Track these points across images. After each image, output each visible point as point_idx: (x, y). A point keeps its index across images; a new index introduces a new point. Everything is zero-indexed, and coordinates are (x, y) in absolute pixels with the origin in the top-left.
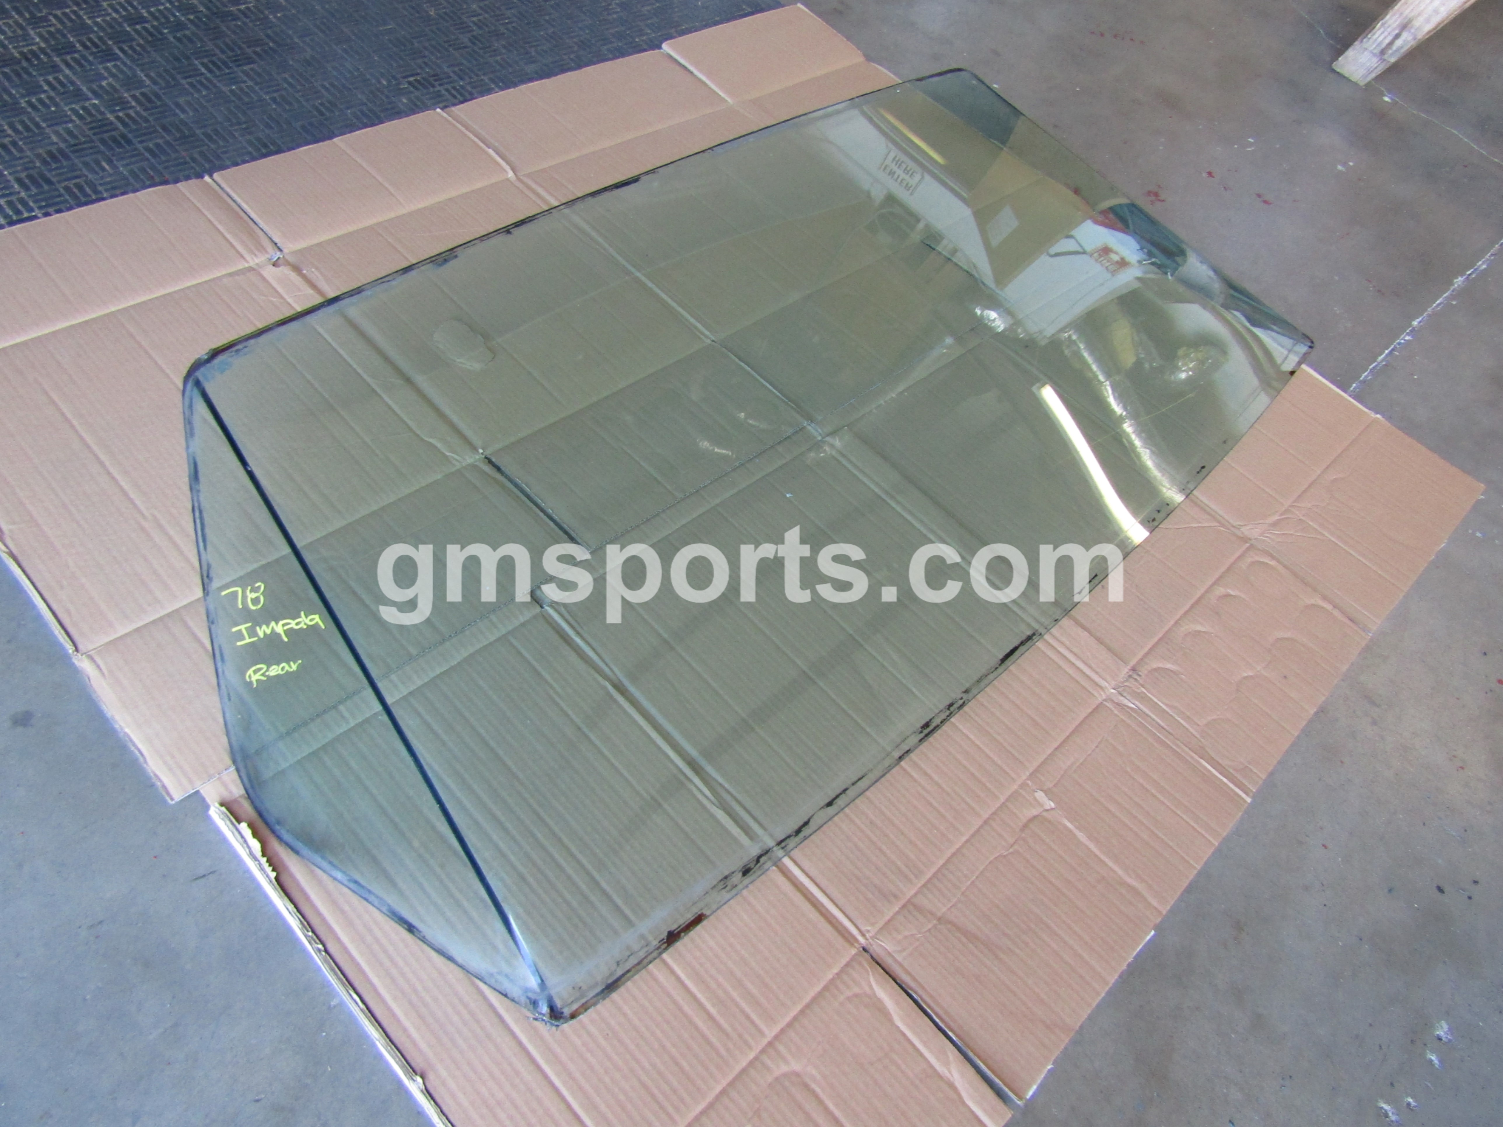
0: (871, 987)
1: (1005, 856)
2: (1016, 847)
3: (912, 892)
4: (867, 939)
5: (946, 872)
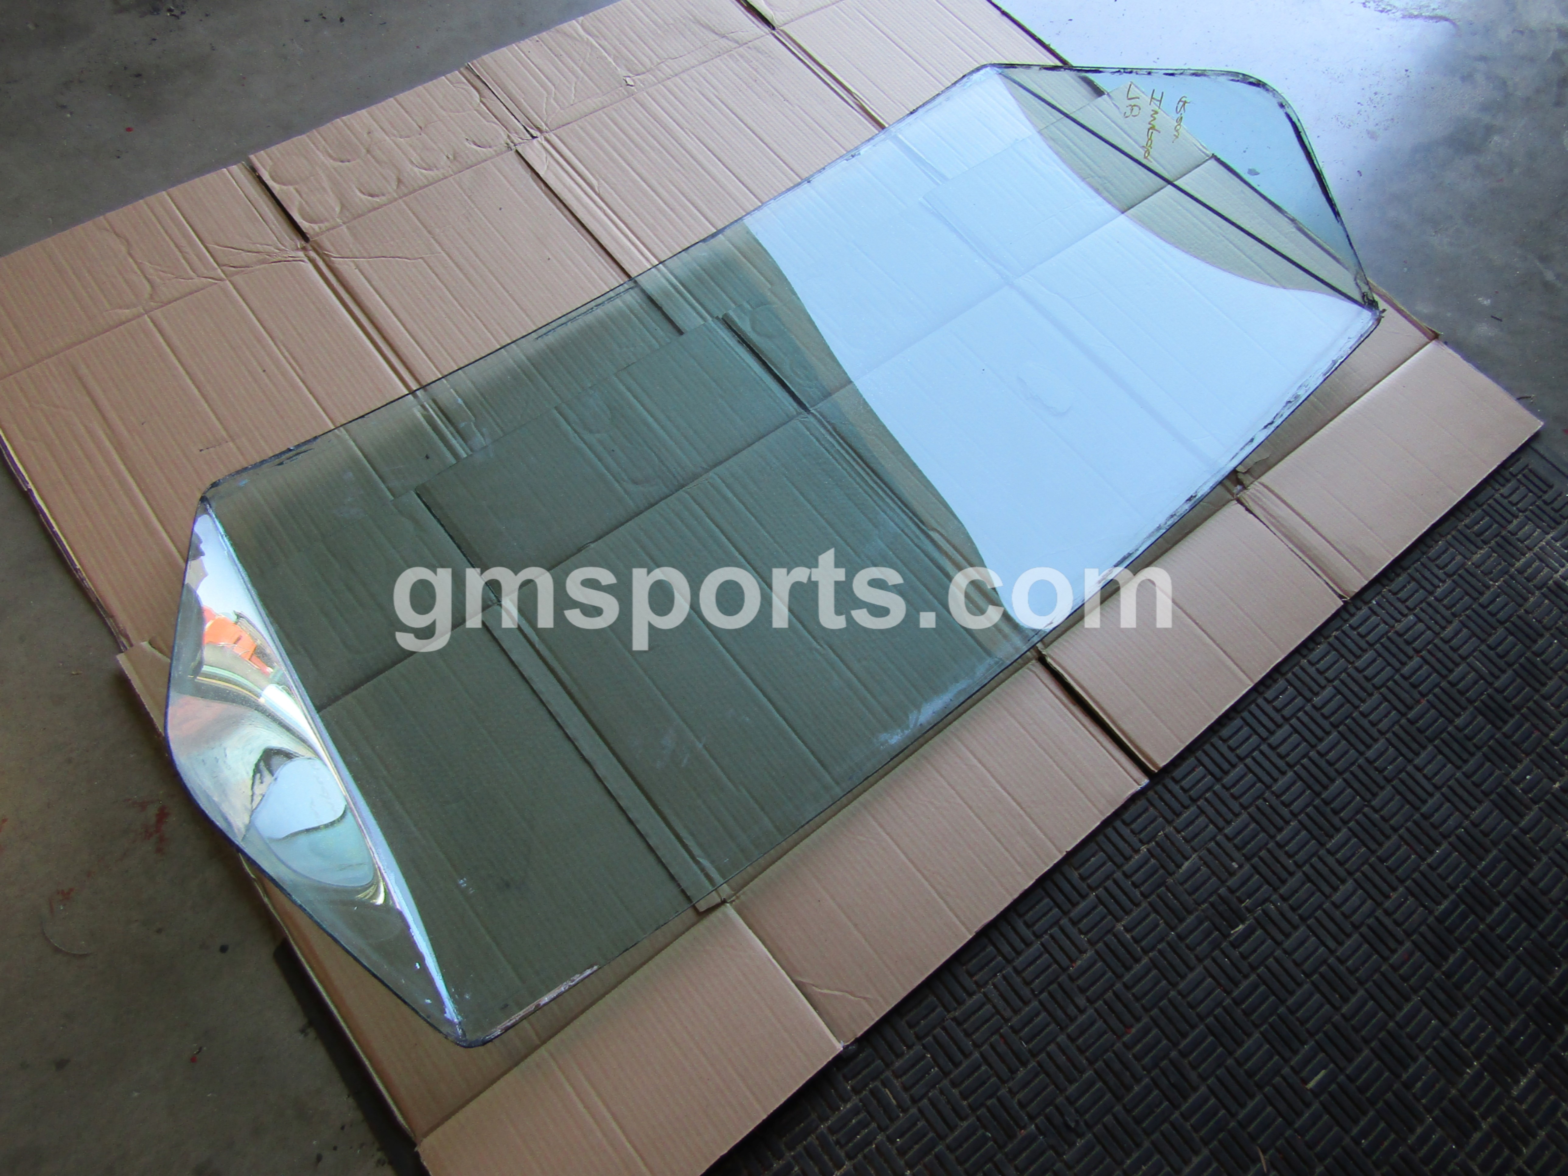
1: (671, 59)
2: (661, 62)
3: (738, 49)
4: (771, 33)
5: (713, 55)
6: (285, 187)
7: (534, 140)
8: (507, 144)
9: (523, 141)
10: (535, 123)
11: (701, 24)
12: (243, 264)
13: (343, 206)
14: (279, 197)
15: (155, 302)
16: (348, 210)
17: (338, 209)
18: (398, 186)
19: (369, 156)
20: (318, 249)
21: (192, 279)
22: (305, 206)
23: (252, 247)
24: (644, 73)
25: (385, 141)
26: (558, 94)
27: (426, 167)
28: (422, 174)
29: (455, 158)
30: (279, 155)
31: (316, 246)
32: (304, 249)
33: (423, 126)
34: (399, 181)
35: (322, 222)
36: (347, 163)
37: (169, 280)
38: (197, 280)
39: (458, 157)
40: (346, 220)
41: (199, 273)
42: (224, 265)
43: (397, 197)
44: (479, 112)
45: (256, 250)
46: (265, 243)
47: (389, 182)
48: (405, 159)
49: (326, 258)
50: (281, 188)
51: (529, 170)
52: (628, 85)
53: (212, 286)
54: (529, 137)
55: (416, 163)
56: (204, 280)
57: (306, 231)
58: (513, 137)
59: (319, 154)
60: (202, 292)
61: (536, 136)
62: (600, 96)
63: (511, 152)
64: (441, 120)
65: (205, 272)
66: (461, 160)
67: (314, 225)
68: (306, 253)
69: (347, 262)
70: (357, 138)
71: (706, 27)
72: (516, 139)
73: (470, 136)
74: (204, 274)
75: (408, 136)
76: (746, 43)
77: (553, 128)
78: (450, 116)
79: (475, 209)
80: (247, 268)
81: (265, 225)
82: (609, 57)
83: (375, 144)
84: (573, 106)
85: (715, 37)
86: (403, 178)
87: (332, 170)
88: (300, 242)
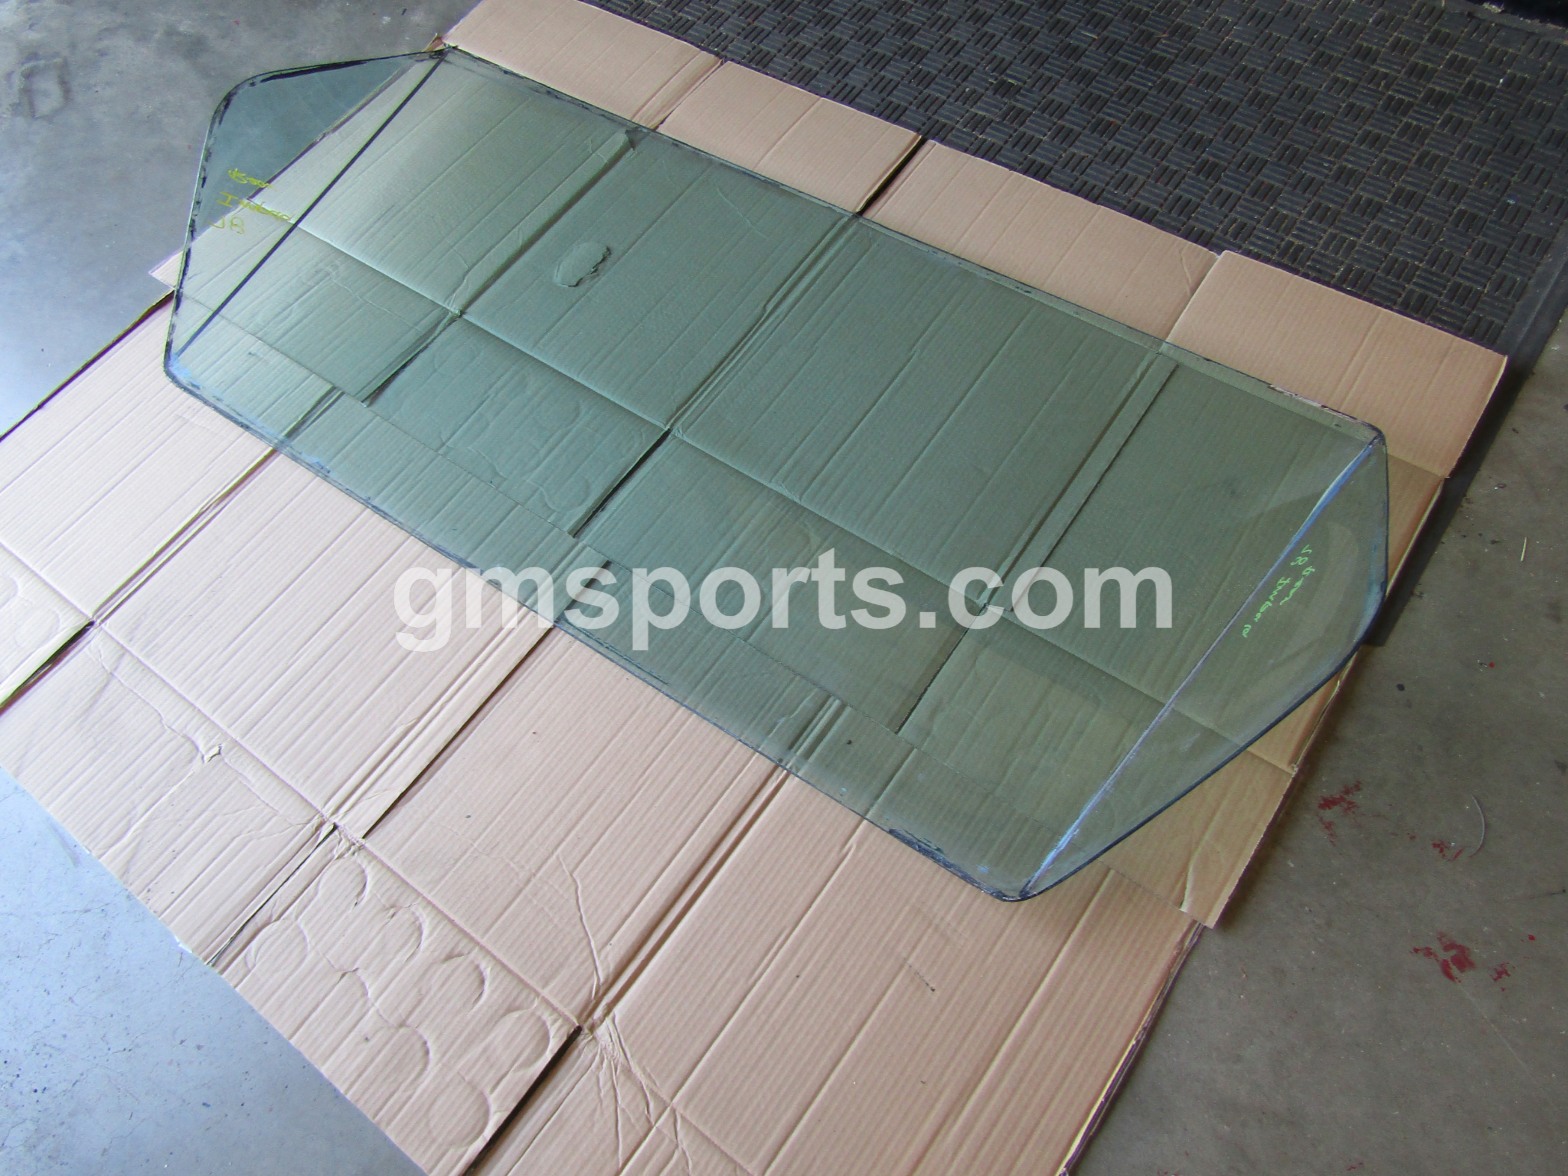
0: (64, 629)
1: (161, 721)
2: (169, 731)
3: (134, 653)
4: (100, 624)
5: (149, 676)
6: (493, 1108)
7: (340, 824)
8: (354, 853)
9: (346, 837)
10: (309, 834)
11: (91, 706)
12: (640, 1096)
13: (509, 1010)
14: (514, 1105)
16: (515, 1000)
17: (516, 1015)
18: (460, 955)
19: (409, 1022)
20: (588, 1009)
21: (684, 1153)
22: (521, 1060)
23: (608, 1102)
24: (193, 743)
25: (377, 1011)
26: (250, 828)
27: (416, 934)
28: (431, 934)
29: (392, 906)
30: (434, 1147)
31: (585, 1014)
32: (592, 1028)
33: (340, 974)
34: (449, 957)
35: (544, 1023)
36: (429, 1044)
38: (684, 1144)
39: (388, 906)
40: (532, 996)
41: (672, 1147)
42: (649, 1121)
43: (477, 949)
44: (301, 912)
45: (612, 1092)
46: (596, 1089)
47: (453, 971)
48: (407, 968)
49: (601, 992)
50: (495, 1112)
51: (394, 811)
52: (219, 753)
53: (688, 1117)
54: (336, 832)
55: (412, 951)
56: (681, 1135)
57: (565, 1039)
58: (340, 852)
59: (419, 1091)
60: (701, 1128)
61: (332, 827)
62: (246, 778)
63: (368, 844)
64: (324, 955)
65: (667, 1141)
66: (394, 898)
67: (552, 1033)
68: (599, 1022)
69: (602, 962)
70: (379, 1052)
71: (95, 700)
72: (344, 845)
73: (349, 904)
74: (671, 1141)
75: (363, 984)
76: (122, 647)
77: (313, 813)
78: (313, 948)
79: (475, 845)
80: (645, 1087)
81: (567, 1100)
82: (170, 792)
83: (386, 1021)
84: (267, 805)
85: (114, 684)
86: (443, 956)
87: (445, 1060)
88: (583, 1041)
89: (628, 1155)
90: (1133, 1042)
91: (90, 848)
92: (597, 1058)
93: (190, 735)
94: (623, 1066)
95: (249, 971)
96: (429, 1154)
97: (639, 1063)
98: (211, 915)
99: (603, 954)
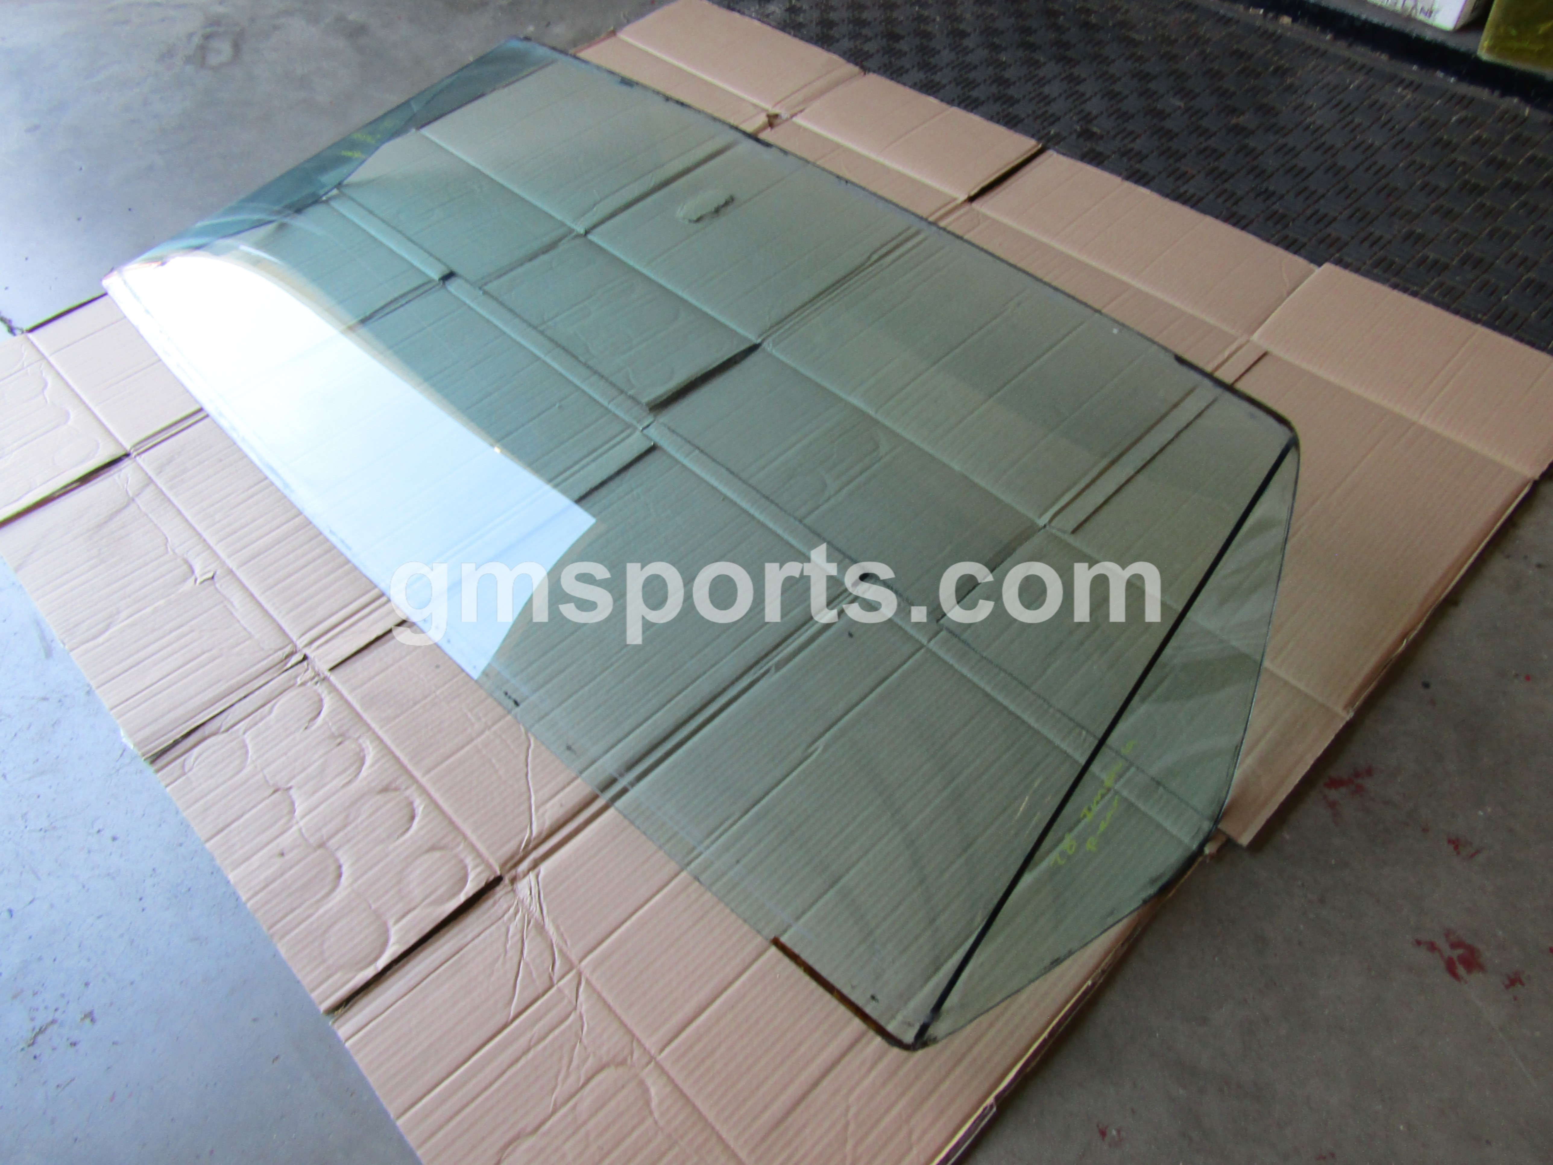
0: (100, 455)
1: (166, 544)
2: (171, 553)
3: (159, 483)
4: (136, 456)
5: (166, 505)
6: (392, 940)
7: (311, 655)
8: (317, 683)
9: (313, 668)
10: (278, 660)
11: (105, 522)
12: (547, 954)
13: (433, 848)
14: (414, 940)
15: (632, 1053)
16: (440, 840)
17: (437, 854)
18: (396, 789)
19: (329, 844)
20: (514, 861)
21: (581, 1017)
22: (433, 897)
23: (513, 954)
24: (191, 566)
25: (300, 829)
26: (222, 646)
27: (358, 764)
28: (372, 765)
29: (341, 735)
30: (322, 968)
31: (510, 864)
32: (514, 880)
33: (271, 790)
34: (385, 790)
35: (465, 867)
36: (344, 869)
37: (585, 1048)
38: (583, 1008)
39: (336, 734)
40: (460, 838)
41: (570, 1008)
42: (551, 979)
43: (414, 787)
44: (250, 728)
45: (519, 945)
46: (503, 939)
47: (386, 803)
48: (341, 793)
49: (531, 846)
50: (394, 944)
51: (366, 652)
52: (213, 577)
53: (594, 982)
54: (305, 663)
55: (350, 778)
56: (582, 997)
57: (483, 884)
58: (303, 680)
59: (321, 911)
60: (605, 994)
61: (301, 657)
62: (232, 604)
63: (333, 677)
64: (262, 770)
65: (566, 1001)
66: (345, 728)
67: (471, 877)
68: (521, 875)
69: (538, 819)
70: (291, 868)
71: (111, 517)
72: (310, 674)
73: (298, 728)
74: (570, 1002)
75: (293, 803)
76: (150, 478)
77: (287, 642)
78: (253, 762)
79: (438, 692)
80: (554, 946)
81: (470, 946)
82: (156, 605)
83: (306, 840)
84: (245, 629)
85: (132, 508)
86: (380, 787)
87: (356, 885)
88: (500, 891)
89: (522, 1007)
90: (1089, 983)
91: (66, 641)
92: (512, 910)
93: (190, 559)
94: (536, 921)
95: (184, 774)
96: (316, 973)
97: (554, 921)
98: (162, 716)
99: (541, 810)
